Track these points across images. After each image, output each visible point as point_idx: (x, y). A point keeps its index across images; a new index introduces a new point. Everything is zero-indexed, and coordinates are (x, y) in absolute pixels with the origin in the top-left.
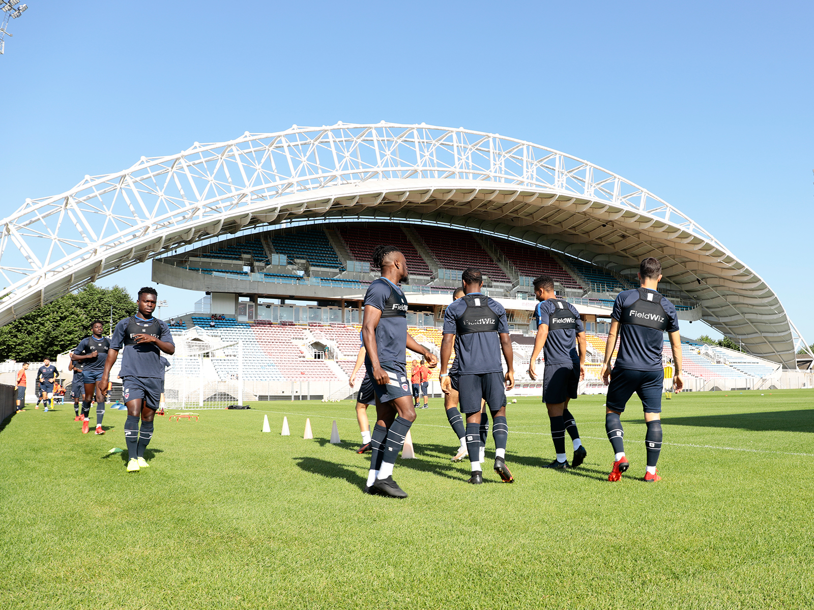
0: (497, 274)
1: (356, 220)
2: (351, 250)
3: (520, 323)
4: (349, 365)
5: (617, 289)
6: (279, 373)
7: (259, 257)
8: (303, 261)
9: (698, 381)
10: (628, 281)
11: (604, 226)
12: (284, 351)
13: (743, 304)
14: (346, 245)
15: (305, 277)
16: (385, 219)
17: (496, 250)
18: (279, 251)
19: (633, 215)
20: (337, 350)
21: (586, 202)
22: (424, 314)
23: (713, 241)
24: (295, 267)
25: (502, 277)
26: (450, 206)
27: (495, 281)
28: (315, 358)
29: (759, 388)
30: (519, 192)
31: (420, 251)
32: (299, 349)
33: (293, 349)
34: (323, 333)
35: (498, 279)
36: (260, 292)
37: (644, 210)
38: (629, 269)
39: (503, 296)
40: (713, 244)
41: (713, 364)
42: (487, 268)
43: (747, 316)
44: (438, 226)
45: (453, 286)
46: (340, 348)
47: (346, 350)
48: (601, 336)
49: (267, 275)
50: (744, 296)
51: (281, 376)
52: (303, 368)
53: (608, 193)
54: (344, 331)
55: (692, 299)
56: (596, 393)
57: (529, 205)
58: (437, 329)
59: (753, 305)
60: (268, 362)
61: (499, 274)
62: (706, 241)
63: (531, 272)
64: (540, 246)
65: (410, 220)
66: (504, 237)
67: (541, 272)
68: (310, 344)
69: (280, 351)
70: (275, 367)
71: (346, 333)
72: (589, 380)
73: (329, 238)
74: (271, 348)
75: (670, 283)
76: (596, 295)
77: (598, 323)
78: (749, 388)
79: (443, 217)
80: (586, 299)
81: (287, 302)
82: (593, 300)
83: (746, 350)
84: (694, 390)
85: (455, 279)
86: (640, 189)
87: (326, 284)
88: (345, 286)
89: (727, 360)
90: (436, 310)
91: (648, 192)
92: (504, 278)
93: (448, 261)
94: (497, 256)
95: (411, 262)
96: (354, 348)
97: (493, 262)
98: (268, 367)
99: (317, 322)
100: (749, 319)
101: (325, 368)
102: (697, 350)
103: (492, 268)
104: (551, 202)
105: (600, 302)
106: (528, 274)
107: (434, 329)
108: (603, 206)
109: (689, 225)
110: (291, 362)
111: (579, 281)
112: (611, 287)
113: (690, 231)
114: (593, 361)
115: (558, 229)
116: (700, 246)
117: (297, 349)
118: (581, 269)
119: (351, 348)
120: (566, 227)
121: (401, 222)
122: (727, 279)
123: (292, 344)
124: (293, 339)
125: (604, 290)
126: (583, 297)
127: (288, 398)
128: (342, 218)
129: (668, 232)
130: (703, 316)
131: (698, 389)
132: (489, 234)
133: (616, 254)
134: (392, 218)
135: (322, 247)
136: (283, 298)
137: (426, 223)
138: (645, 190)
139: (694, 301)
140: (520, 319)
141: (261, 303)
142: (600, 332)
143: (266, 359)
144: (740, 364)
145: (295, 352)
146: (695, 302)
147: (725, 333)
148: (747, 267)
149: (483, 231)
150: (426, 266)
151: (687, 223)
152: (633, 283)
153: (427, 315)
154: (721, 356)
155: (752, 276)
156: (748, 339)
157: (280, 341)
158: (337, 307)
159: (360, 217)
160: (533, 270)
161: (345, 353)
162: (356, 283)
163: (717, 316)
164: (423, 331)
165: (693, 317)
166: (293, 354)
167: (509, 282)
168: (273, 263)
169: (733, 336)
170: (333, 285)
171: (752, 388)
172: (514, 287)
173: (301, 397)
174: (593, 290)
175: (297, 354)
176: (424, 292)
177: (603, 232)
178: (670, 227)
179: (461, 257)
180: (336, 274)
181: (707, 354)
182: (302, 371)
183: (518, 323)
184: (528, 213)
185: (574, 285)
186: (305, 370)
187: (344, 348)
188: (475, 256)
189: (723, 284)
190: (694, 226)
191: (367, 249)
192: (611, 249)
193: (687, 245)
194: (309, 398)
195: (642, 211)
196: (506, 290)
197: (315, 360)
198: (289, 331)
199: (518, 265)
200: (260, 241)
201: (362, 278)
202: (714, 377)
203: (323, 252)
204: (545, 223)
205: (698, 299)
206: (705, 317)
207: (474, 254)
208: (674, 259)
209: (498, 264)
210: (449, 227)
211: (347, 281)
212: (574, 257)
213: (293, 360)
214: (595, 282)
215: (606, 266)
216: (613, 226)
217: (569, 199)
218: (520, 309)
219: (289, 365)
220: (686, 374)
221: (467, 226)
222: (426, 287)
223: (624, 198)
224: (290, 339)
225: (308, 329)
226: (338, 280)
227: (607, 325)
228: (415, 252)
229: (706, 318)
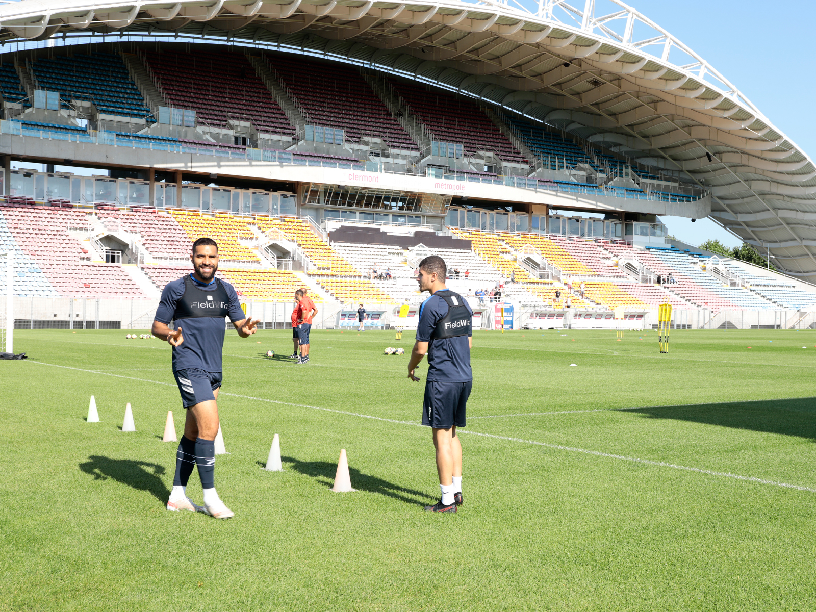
0: (396, 136)
1: (172, 40)
2: (165, 89)
3: (431, 214)
4: (162, 274)
5: (582, 165)
6: (48, 284)
7: (11, 93)
8: (87, 104)
9: (701, 312)
10: (600, 152)
11: (566, 65)
12: (55, 249)
13: (777, 194)
14: (156, 80)
15: (91, 131)
16: (220, 40)
17: (395, 98)
18: (47, 86)
19: (613, 51)
20: (142, 249)
21: (541, 28)
22: (282, 195)
23: (735, 95)
24: (73, 113)
25: (404, 141)
26: (325, 25)
27: (394, 147)
28: (107, 261)
29: (794, 326)
30: (436, 9)
31: (276, 95)
32: (80, 246)
33: (70, 246)
34: (119, 221)
35: (398, 144)
36: (16, 151)
37: (629, 41)
38: (602, 135)
39: (405, 171)
40: (734, 99)
41: (725, 286)
42: (382, 125)
43: (782, 214)
44: (304, 55)
45: (329, 154)
46: (147, 246)
47: (157, 250)
48: (555, 238)
49: (26, 124)
50: (778, 183)
51: (52, 288)
52: (86, 276)
53: (575, 12)
54: (154, 218)
55: (697, 184)
56: (546, 328)
57: (451, 29)
58: (300, 220)
59: (792, 197)
60: (29, 266)
61: (400, 136)
62: (726, 95)
63: (450, 135)
64: (464, 92)
65: (261, 42)
66: (408, 77)
67: (465, 134)
68: (98, 238)
69: (49, 249)
70: (42, 275)
71: (157, 223)
72: (535, 306)
73: (129, 67)
74: (34, 244)
75: (665, 158)
76: (549, 174)
77: (551, 217)
78: (778, 326)
79: (312, 41)
80: (533, 179)
81: (58, 168)
82: (545, 181)
83: (777, 267)
84: (694, 327)
85: (331, 141)
86: (625, 8)
87: (125, 143)
88: (156, 147)
89: (746, 280)
90: (300, 189)
91: (638, 13)
92: (408, 142)
93: (321, 113)
94: (397, 107)
95: (261, 111)
96: (170, 247)
97: (391, 115)
98: (29, 275)
99: (110, 202)
100: (784, 219)
101: (124, 277)
102: (701, 264)
103: (388, 126)
104: (487, 26)
105: (556, 184)
106: (444, 138)
107: (296, 220)
108: (567, 36)
109: (699, 68)
110: (67, 267)
111: (524, 151)
112: (573, 162)
113: (699, 79)
114: (541, 276)
115: (494, 67)
116: (715, 103)
117: (76, 246)
118: (527, 131)
119: (165, 247)
120: (507, 64)
121: (245, 45)
122: (754, 156)
123: (68, 238)
124: (70, 229)
125: (562, 167)
126: (530, 176)
127: (63, 324)
128: (150, 35)
129: (666, 80)
130: (713, 210)
131: (701, 325)
132: (385, 71)
133: (583, 110)
134: (232, 39)
135: (116, 82)
136: (51, 163)
137: (286, 49)
138: (633, 10)
139: (700, 187)
140: (431, 207)
141: (17, 169)
142: (553, 231)
143: (26, 261)
144: (766, 288)
145: (73, 250)
146: (702, 189)
147: (745, 238)
148: (786, 137)
149: (376, 65)
150: (285, 119)
151: (696, 65)
152: (606, 157)
153: (285, 196)
154: (738, 274)
155: (793, 151)
156: (780, 248)
157: (49, 232)
158: (142, 181)
159: (180, 34)
160: (453, 131)
161: (156, 254)
162: (173, 143)
163: (734, 212)
164: (279, 222)
165: (697, 212)
166: (70, 254)
167: (416, 149)
168: (36, 104)
169: (757, 243)
170: (137, 146)
171: (783, 326)
172: (423, 157)
173: (84, 324)
174: (546, 166)
175: (76, 255)
176: (282, 160)
177: (564, 74)
178: (670, 71)
179: (341, 107)
180: (141, 127)
181: (716, 271)
182: (86, 281)
183: (427, 213)
184: (448, 40)
185: (516, 157)
186: (90, 281)
187: (154, 246)
188: (363, 106)
189: (746, 163)
190: (706, 69)
191: (191, 88)
192: (575, 102)
193: (695, 100)
194: (97, 325)
195: (626, 45)
196: (410, 161)
197: (107, 264)
198: (64, 217)
199: (430, 123)
200: (13, 67)
201: (182, 135)
202: (726, 308)
203: (118, 90)
204: (475, 57)
205: (706, 184)
206: (716, 212)
207: (361, 103)
208: (673, 121)
209: (399, 119)
210: (322, 56)
211: (159, 139)
212: (517, 112)
213: (70, 263)
214: (548, 153)
215: (566, 127)
216: (580, 66)
217: (515, 22)
218: (431, 192)
219: (65, 271)
220: (683, 301)
221: (352, 57)
222: (285, 153)
223: (600, 21)
224: (64, 229)
225: (94, 214)
226: (143, 138)
227: (564, 220)
228: (268, 95)
229: (717, 214)
